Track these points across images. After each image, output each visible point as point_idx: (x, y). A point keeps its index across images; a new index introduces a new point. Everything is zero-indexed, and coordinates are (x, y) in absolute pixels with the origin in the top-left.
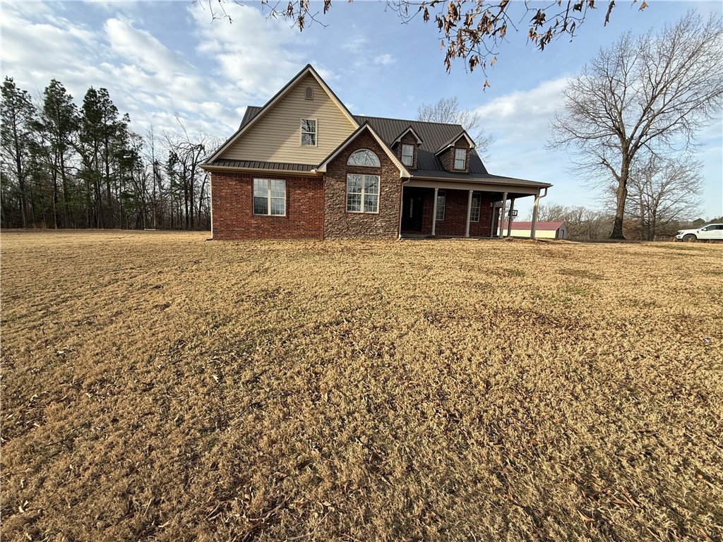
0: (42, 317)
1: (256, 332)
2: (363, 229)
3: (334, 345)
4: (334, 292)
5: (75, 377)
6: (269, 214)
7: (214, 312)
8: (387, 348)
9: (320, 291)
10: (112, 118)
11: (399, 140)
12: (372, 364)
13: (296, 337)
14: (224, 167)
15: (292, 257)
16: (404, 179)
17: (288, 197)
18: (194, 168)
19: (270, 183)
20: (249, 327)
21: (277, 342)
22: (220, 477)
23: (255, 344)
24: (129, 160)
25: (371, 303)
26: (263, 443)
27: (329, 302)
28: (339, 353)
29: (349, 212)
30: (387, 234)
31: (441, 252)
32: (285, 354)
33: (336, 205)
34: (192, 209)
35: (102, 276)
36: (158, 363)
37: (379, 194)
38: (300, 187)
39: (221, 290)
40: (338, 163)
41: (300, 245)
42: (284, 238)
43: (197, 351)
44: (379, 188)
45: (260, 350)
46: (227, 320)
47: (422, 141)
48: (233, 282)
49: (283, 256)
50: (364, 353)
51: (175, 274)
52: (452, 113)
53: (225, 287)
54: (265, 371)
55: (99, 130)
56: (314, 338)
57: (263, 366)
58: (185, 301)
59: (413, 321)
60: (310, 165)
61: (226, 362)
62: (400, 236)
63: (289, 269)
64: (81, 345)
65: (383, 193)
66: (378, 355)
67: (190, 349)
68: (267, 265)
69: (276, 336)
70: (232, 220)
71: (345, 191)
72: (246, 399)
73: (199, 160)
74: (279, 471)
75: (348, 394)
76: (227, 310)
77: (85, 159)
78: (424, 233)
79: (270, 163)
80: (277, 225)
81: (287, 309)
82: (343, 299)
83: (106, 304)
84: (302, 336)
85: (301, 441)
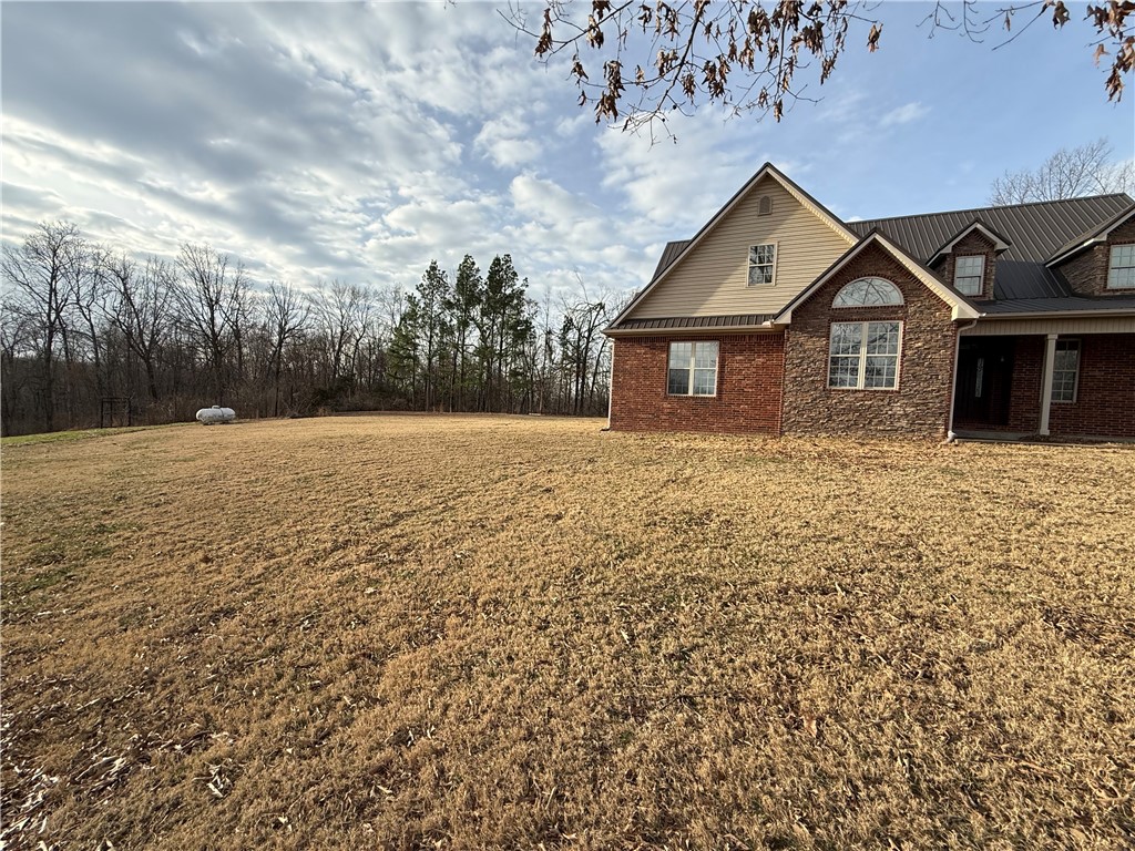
0: (443, 512)
1: (678, 577)
2: (864, 418)
3: (820, 631)
4: (810, 532)
5: (471, 590)
6: (691, 394)
7: (617, 535)
8: (947, 668)
9: (783, 525)
10: (511, 286)
11: (948, 250)
12: (913, 692)
13: (744, 599)
14: (633, 330)
15: (728, 463)
16: (961, 323)
17: (722, 367)
18: (590, 335)
19: (694, 348)
20: (668, 568)
21: (713, 603)
22: (641, 799)
23: (679, 596)
24: (522, 331)
25: (894, 564)
26: (703, 769)
27: (802, 548)
28: (831, 649)
29: (833, 388)
30: (918, 427)
31: (1071, 474)
32: (729, 625)
33: (807, 376)
34: (582, 387)
35: (492, 470)
36: (552, 594)
37: (899, 354)
38: (741, 352)
39: (624, 504)
40: (815, 308)
41: (740, 444)
42: (712, 430)
43: (598, 589)
44: (900, 342)
45: (687, 609)
46: (634, 552)
47: (1008, 243)
48: (641, 493)
49: (711, 460)
50: (890, 664)
51: (567, 475)
52: (1091, 174)
53: (629, 500)
54: (697, 645)
55: (497, 302)
56: (780, 609)
57: (694, 636)
58: (580, 513)
59: (1010, 621)
60: (761, 315)
61: (638, 615)
62: (950, 434)
63: (723, 482)
64: (475, 552)
65: (909, 353)
66: (924, 676)
67: (590, 584)
68: (688, 472)
69: (711, 590)
70: (636, 403)
71: (826, 352)
72: (672, 684)
73: (597, 323)
74: (733, 833)
75: (861, 737)
76: (634, 535)
77: (482, 335)
78: (1015, 429)
79: (696, 318)
80: (701, 410)
81: (726, 549)
82: (830, 547)
83: (497, 506)
84: (755, 599)
85: (771, 794)
